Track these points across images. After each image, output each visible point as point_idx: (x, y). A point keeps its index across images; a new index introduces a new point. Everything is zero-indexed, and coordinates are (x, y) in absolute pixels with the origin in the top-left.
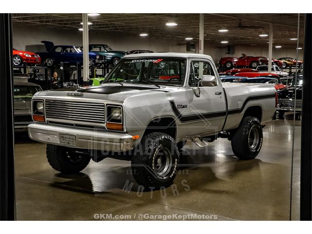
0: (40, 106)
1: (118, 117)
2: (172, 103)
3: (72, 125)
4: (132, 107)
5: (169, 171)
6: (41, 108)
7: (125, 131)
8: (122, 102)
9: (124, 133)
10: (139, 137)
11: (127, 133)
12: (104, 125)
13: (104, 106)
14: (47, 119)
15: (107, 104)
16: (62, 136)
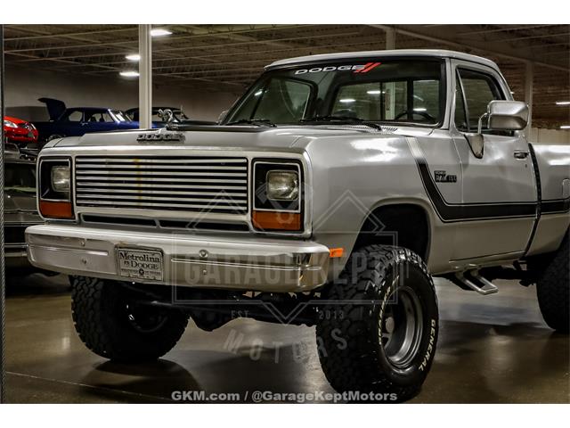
0: (61, 178)
1: (287, 193)
2: (422, 166)
3: (151, 222)
4: (328, 165)
5: (416, 350)
6: (63, 182)
7: (308, 232)
8: (301, 151)
9: (304, 239)
10: (343, 252)
11: (312, 238)
12: (246, 218)
13: (246, 164)
14: (78, 210)
15: (255, 159)
16: (122, 251)
